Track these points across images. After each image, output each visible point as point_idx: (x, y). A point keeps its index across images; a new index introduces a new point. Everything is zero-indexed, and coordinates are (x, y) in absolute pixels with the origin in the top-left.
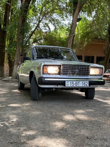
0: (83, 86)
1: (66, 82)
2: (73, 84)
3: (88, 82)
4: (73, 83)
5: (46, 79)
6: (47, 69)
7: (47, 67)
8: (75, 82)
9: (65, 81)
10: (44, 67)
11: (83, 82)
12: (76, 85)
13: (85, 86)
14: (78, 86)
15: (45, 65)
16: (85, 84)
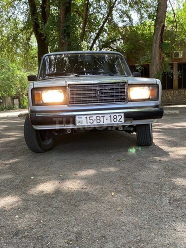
0: (113, 122)
1: (77, 117)
2: (91, 121)
3: (123, 115)
4: (91, 118)
5: (37, 115)
6: (40, 96)
7: (40, 92)
8: (94, 117)
9: (74, 117)
10: (35, 92)
11: (112, 115)
12: (98, 121)
13: (117, 122)
14: (102, 123)
16: (116, 118)
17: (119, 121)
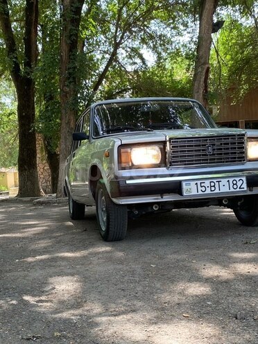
0: (232, 190)
1: (184, 184)
2: (203, 189)
3: (244, 179)
4: (202, 185)
5: (128, 182)
6: (129, 155)
7: (129, 150)
8: (207, 183)
9: (180, 183)
10: (122, 150)
11: (231, 180)
12: (213, 188)
13: (238, 189)
14: (217, 191)
15: (122, 146)
16: (236, 184)
17: (240, 188)
